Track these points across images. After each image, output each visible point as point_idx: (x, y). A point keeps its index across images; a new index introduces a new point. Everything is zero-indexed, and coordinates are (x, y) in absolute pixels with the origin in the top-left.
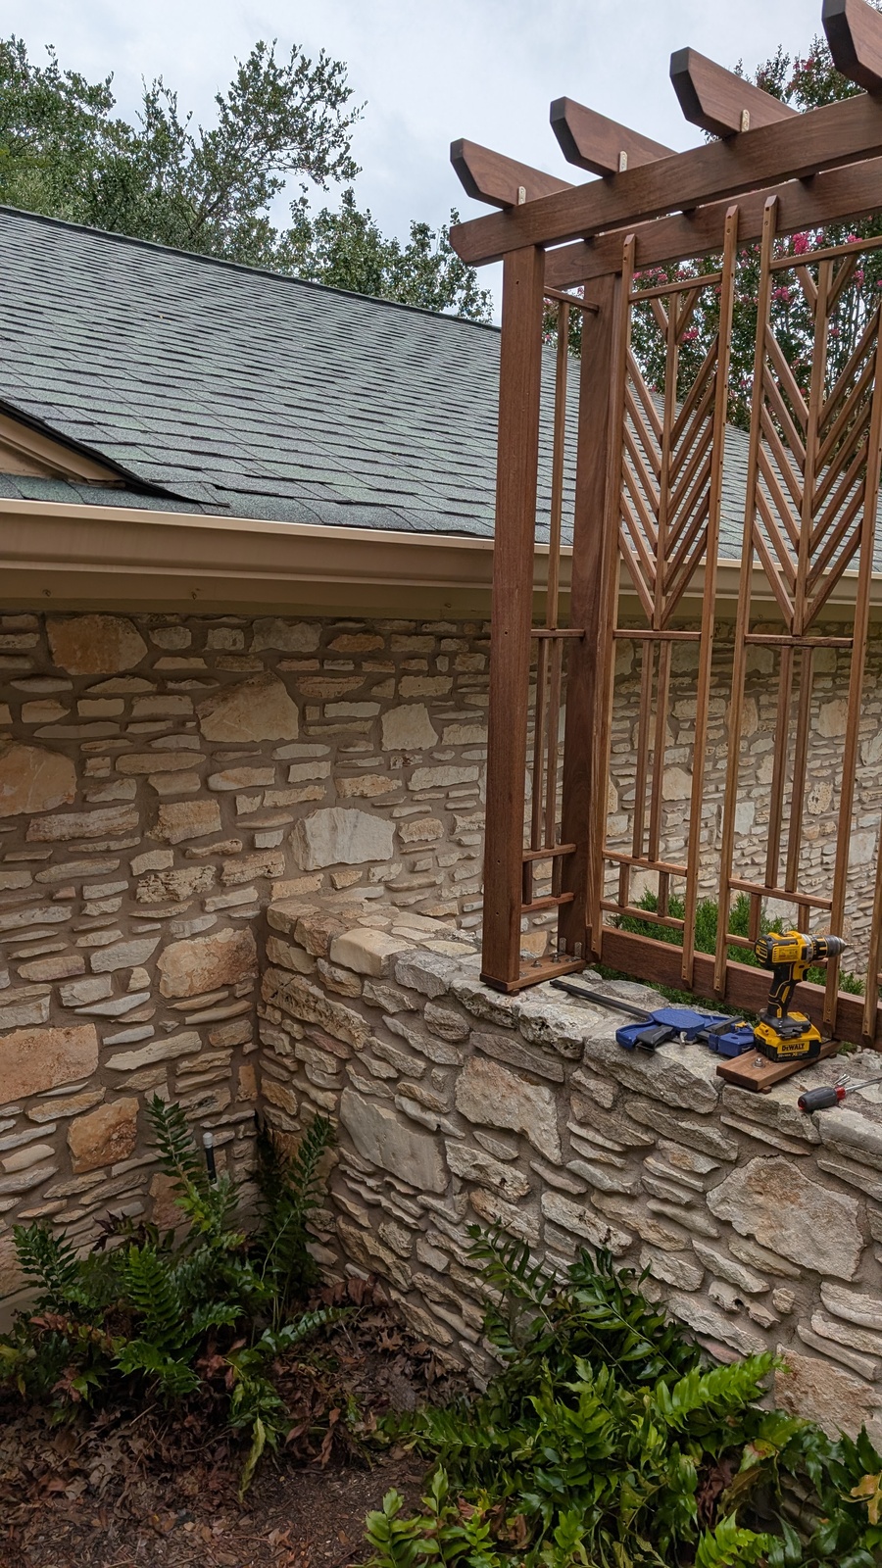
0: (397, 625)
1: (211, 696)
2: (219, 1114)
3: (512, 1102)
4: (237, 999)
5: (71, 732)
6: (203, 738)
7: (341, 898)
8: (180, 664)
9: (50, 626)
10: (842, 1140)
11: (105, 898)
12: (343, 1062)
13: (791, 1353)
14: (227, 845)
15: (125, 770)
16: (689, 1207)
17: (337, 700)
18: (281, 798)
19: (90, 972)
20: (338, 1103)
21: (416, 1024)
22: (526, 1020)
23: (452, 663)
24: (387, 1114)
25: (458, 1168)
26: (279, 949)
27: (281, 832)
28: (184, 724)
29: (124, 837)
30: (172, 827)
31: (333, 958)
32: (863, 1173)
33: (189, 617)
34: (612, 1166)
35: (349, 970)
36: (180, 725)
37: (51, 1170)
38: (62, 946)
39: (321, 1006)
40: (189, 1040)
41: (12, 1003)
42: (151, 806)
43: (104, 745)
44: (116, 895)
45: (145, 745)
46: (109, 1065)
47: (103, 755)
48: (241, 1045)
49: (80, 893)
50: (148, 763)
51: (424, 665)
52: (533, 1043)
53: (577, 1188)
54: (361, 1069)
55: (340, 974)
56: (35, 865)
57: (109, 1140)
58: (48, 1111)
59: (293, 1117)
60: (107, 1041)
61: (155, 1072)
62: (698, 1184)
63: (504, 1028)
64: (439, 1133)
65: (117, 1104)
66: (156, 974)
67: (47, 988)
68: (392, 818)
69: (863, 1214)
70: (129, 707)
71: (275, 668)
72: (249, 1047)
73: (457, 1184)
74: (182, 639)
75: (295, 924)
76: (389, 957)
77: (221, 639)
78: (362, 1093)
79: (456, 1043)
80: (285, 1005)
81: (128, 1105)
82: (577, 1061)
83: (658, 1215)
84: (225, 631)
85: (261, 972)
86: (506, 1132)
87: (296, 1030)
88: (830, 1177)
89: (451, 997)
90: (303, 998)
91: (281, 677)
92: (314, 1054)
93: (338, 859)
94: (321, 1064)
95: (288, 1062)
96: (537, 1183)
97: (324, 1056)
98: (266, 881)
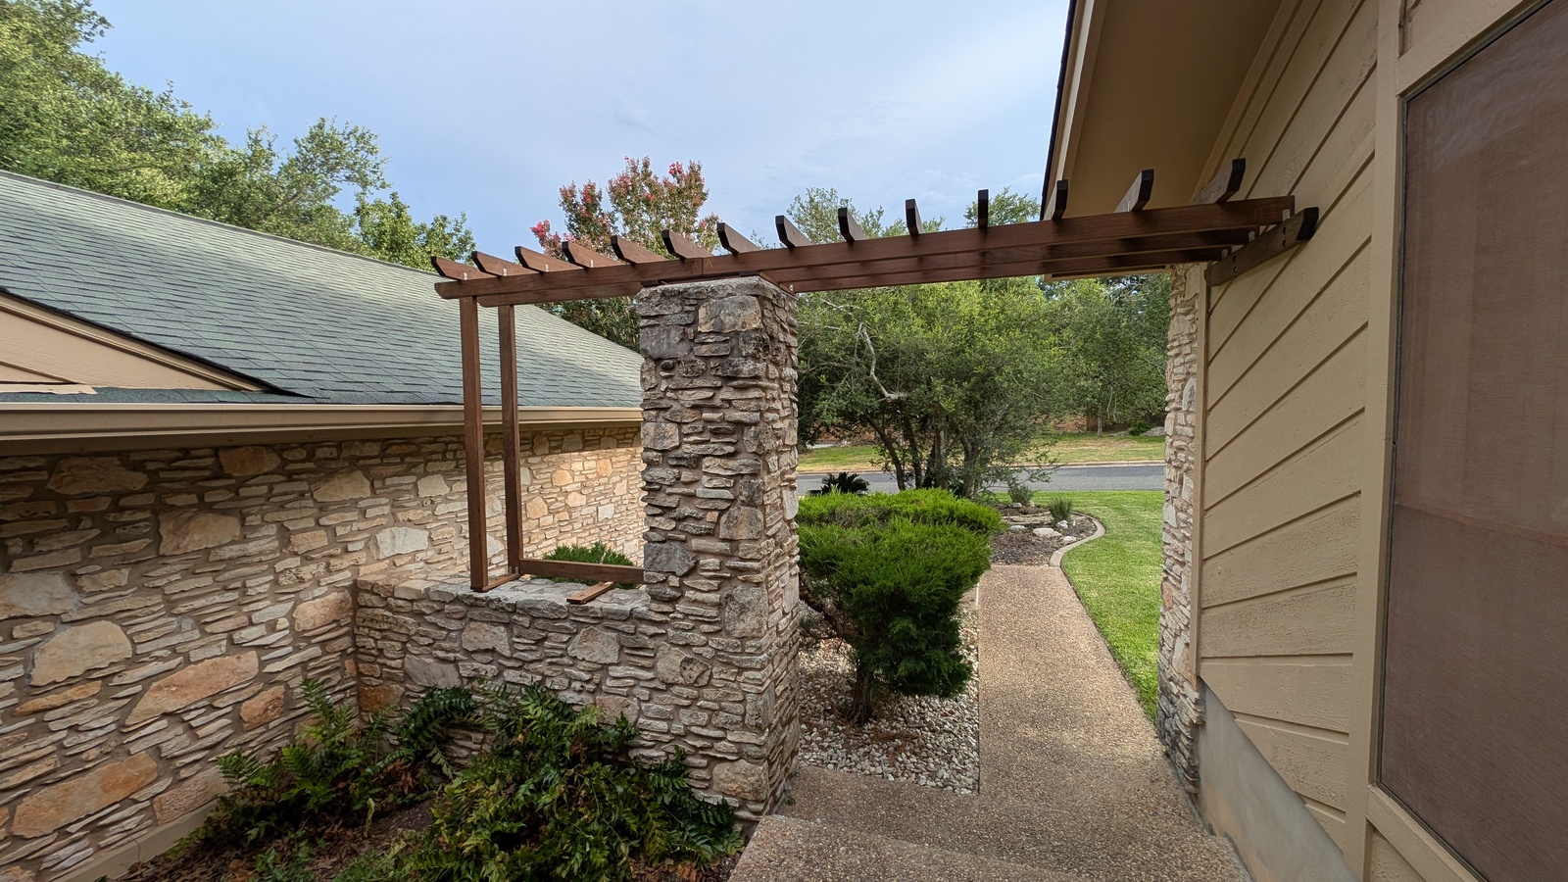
0: (422, 440)
1: (320, 480)
2: (334, 686)
3: (488, 637)
4: (342, 627)
5: (236, 504)
6: (315, 501)
7: (398, 570)
8: (299, 466)
9: (220, 453)
10: (610, 613)
11: (259, 585)
12: (404, 643)
13: (601, 697)
14: (332, 551)
15: (269, 520)
16: (562, 656)
17: (391, 476)
18: (362, 525)
19: (252, 624)
20: (403, 664)
21: (440, 616)
22: (491, 601)
23: (455, 454)
24: (429, 660)
25: (465, 673)
26: (365, 598)
27: (363, 542)
28: (303, 495)
29: (269, 554)
30: (298, 546)
31: (396, 595)
32: (617, 623)
33: (304, 444)
34: (531, 650)
35: (405, 599)
36: (302, 495)
37: (230, 732)
38: (233, 613)
39: (390, 620)
40: (315, 651)
41: (202, 646)
42: (285, 535)
43: (256, 509)
44: (266, 583)
45: (282, 507)
46: (264, 671)
47: (256, 514)
48: (345, 650)
49: (244, 586)
50: (282, 516)
51: (440, 456)
52: (495, 610)
53: (517, 665)
54: (414, 644)
55: (400, 602)
56: (214, 574)
57: (267, 710)
58: (229, 699)
59: (378, 678)
60: (263, 658)
61: (294, 670)
62: (564, 646)
63: (483, 607)
64: (455, 661)
65: (271, 690)
66: (292, 620)
67: (225, 636)
68: (426, 529)
69: (618, 637)
70: (271, 489)
71: (355, 464)
72: (350, 650)
73: (465, 681)
74: (302, 454)
75: (374, 585)
76: (425, 589)
77: (320, 453)
78: (415, 655)
79: (460, 619)
80: (370, 624)
81: (279, 690)
82: (514, 612)
83: (551, 664)
84: (326, 449)
85: (355, 612)
86: (487, 651)
87: (378, 635)
88: (608, 628)
89: (457, 600)
90: (380, 618)
91: (359, 468)
92: (388, 644)
93: (397, 552)
94: (392, 647)
95: (373, 652)
96: (501, 668)
97: (393, 643)
98: (356, 566)
